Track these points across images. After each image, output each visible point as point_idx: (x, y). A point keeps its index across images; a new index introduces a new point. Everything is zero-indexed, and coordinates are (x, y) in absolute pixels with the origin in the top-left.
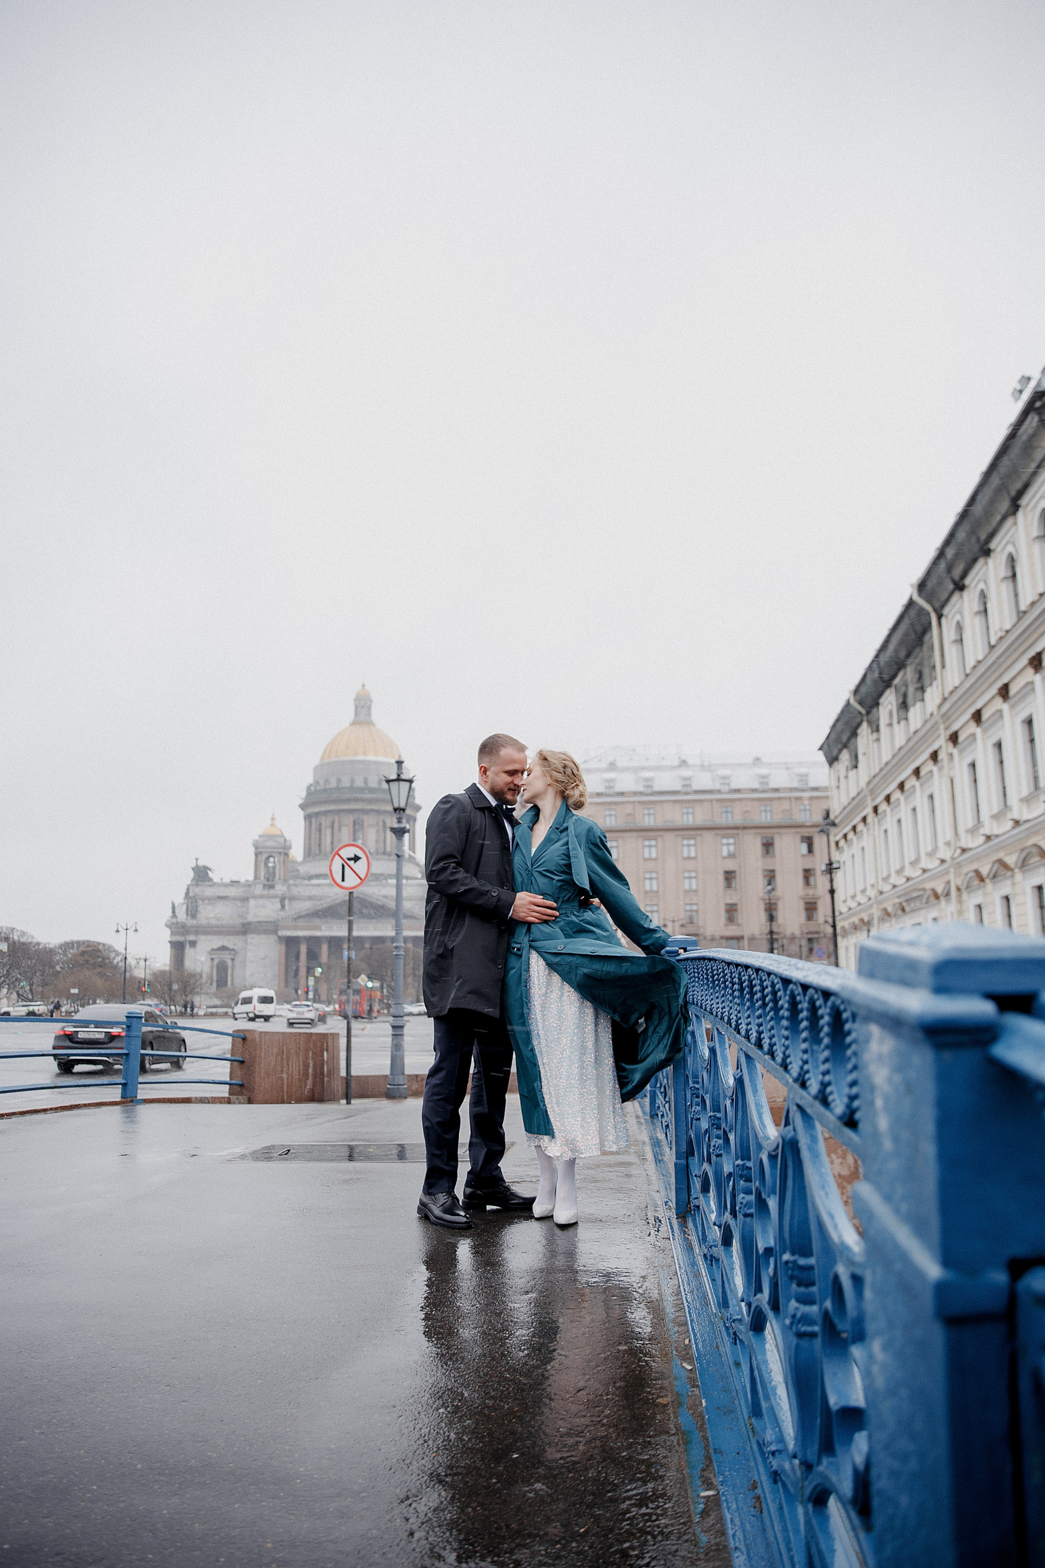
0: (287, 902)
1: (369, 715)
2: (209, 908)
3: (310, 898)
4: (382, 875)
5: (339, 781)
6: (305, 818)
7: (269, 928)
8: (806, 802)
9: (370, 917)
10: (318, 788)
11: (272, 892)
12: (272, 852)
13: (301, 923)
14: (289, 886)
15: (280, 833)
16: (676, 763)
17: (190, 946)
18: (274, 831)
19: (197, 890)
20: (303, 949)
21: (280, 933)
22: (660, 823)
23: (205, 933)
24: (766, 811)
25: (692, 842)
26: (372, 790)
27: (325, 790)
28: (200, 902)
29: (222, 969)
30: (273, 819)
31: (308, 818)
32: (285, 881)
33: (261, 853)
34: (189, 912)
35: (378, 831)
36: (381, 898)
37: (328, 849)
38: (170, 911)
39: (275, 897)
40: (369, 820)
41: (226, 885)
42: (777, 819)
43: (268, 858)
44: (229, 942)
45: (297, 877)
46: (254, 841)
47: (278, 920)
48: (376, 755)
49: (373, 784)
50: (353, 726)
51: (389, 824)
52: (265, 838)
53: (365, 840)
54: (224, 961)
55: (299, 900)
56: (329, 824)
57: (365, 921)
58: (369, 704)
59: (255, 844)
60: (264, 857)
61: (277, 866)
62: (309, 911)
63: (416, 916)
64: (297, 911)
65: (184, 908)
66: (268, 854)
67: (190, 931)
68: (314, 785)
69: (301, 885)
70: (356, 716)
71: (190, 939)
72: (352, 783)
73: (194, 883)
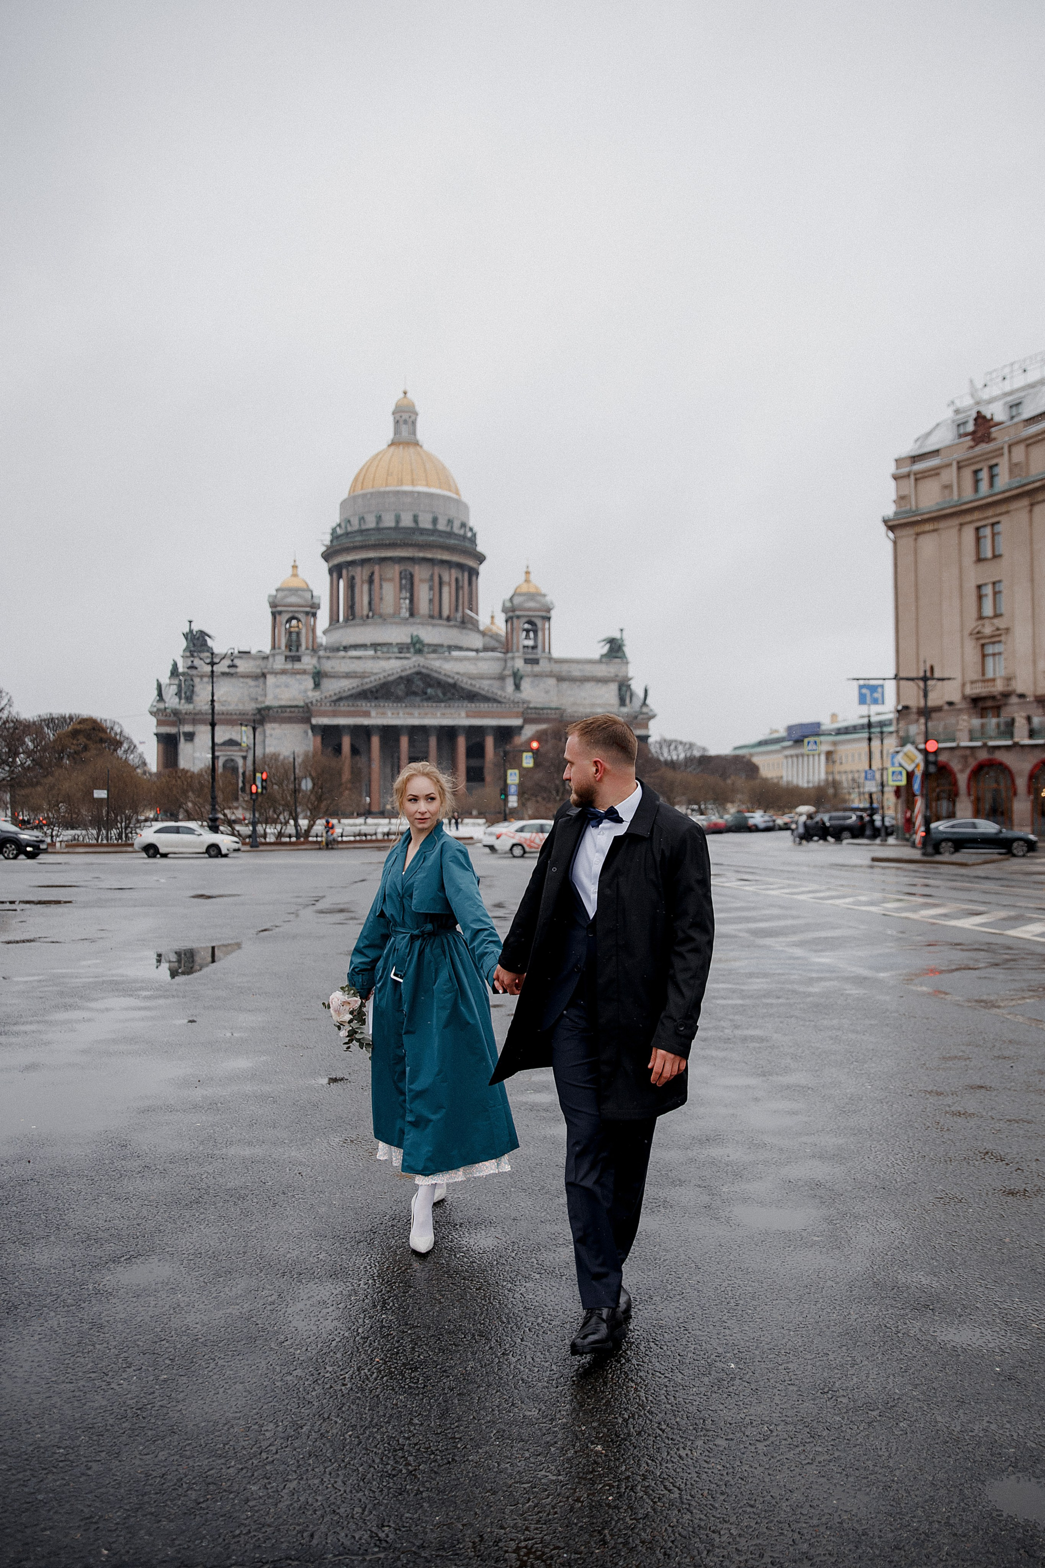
0: (321, 679)
1: (414, 433)
2: (210, 688)
3: (348, 676)
4: (442, 646)
5: (379, 519)
6: (331, 571)
7: (299, 714)
9: (437, 700)
10: (349, 529)
11: (297, 666)
12: (295, 612)
13: (343, 707)
14: (319, 658)
15: (304, 586)
17: (186, 740)
18: (295, 583)
20: (346, 741)
21: (314, 721)
23: (206, 722)
26: (423, 531)
27: (361, 532)
28: (197, 680)
29: (231, 769)
30: (295, 567)
31: (334, 570)
32: (314, 651)
33: (280, 613)
34: (183, 695)
35: (431, 588)
36: (452, 675)
38: (156, 693)
39: (304, 672)
40: (421, 573)
43: (290, 621)
44: (240, 733)
46: (270, 596)
47: (312, 703)
48: (427, 485)
49: (425, 523)
50: (392, 448)
51: (446, 578)
52: (286, 593)
53: (415, 599)
54: (232, 760)
55: (334, 677)
56: (366, 577)
57: (430, 704)
58: (413, 418)
59: (271, 600)
60: (285, 617)
61: (303, 631)
62: (354, 691)
63: (500, 699)
64: (337, 691)
65: (174, 689)
66: (290, 615)
67: (184, 719)
68: (343, 525)
69: (334, 657)
70: (395, 434)
71: (186, 730)
72: (397, 522)
73: (188, 654)
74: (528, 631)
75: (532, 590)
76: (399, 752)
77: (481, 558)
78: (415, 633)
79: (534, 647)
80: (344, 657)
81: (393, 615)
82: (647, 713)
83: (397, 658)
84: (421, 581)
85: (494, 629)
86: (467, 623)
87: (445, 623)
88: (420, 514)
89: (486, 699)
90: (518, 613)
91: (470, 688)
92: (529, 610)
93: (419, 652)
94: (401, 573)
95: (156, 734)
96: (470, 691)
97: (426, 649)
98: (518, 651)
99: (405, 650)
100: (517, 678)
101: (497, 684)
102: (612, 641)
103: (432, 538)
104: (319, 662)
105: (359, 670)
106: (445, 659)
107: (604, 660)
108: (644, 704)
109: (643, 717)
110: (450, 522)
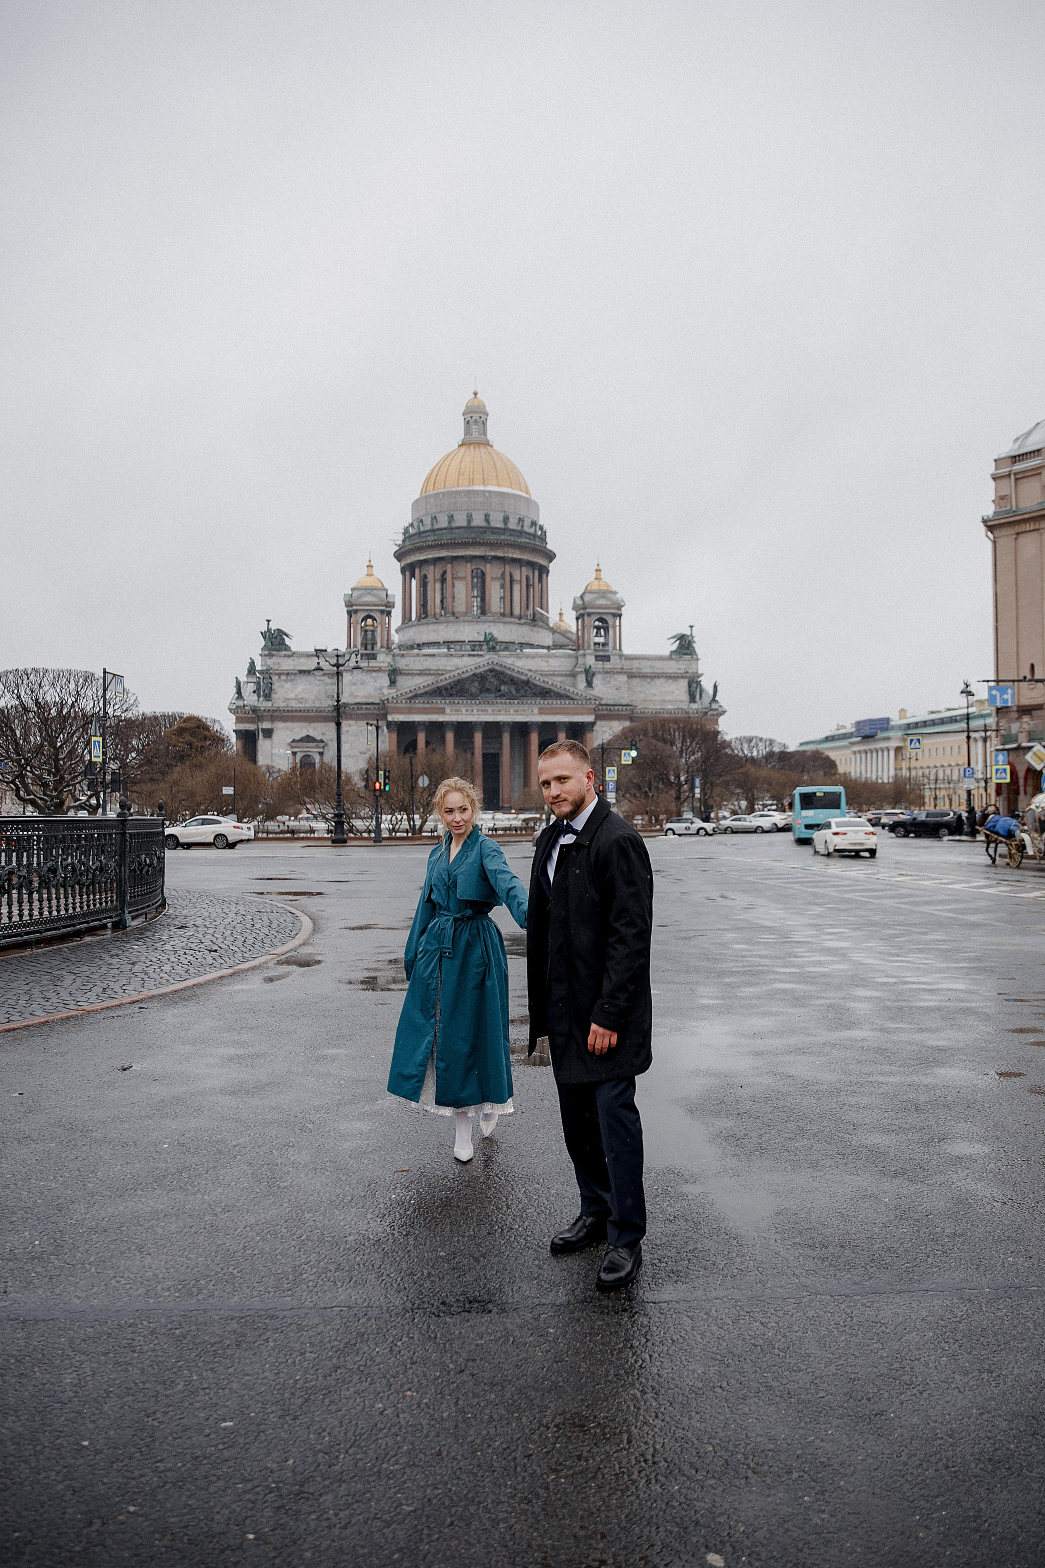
0: (396, 677)
1: (485, 434)
2: (288, 685)
3: (422, 673)
4: (513, 643)
5: (451, 518)
6: (403, 570)
7: (371, 711)
9: (511, 697)
10: (422, 529)
11: (373, 663)
12: (371, 610)
13: (419, 704)
14: (393, 655)
15: (378, 585)
17: (264, 737)
18: (369, 582)
19: (270, 662)
20: (421, 738)
21: (390, 718)
23: (285, 719)
26: (495, 531)
27: (433, 531)
28: (275, 678)
29: (308, 764)
30: (370, 566)
31: (407, 569)
32: (389, 649)
33: (356, 612)
34: (262, 693)
35: (503, 586)
36: (525, 672)
38: (235, 690)
39: (379, 670)
40: (492, 571)
41: (308, 655)
43: (365, 620)
44: (318, 730)
46: (345, 595)
47: (387, 700)
48: (498, 485)
49: (496, 522)
50: (464, 448)
51: (517, 576)
52: (361, 592)
53: (487, 598)
54: (309, 756)
55: (409, 674)
56: (438, 576)
57: (503, 701)
58: (484, 417)
59: (347, 599)
60: (361, 615)
61: (379, 630)
62: (428, 688)
63: (572, 696)
64: (412, 689)
65: (251, 687)
66: (366, 614)
67: (263, 716)
68: (415, 525)
69: (410, 656)
70: (466, 434)
71: (264, 727)
72: (469, 521)
73: (267, 653)
74: (598, 628)
75: (603, 588)
76: (473, 748)
77: (551, 556)
78: (488, 631)
79: (604, 645)
80: (418, 655)
81: (466, 614)
82: (716, 710)
83: (470, 655)
84: (493, 579)
85: (564, 626)
86: (537, 620)
87: (516, 620)
88: (491, 513)
89: (559, 696)
90: (588, 610)
91: (543, 685)
92: (600, 607)
93: (493, 649)
94: (472, 571)
95: (235, 731)
96: (543, 688)
97: (498, 648)
98: (589, 648)
99: (477, 647)
100: (589, 675)
101: (568, 680)
102: (682, 638)
103: (503, 537)
104: (394, 660)
105: (433, 667)
106: (518, 657)
107: (674, 657)
108: (714, 700)
109: (714, 712)
110: (521, 520)
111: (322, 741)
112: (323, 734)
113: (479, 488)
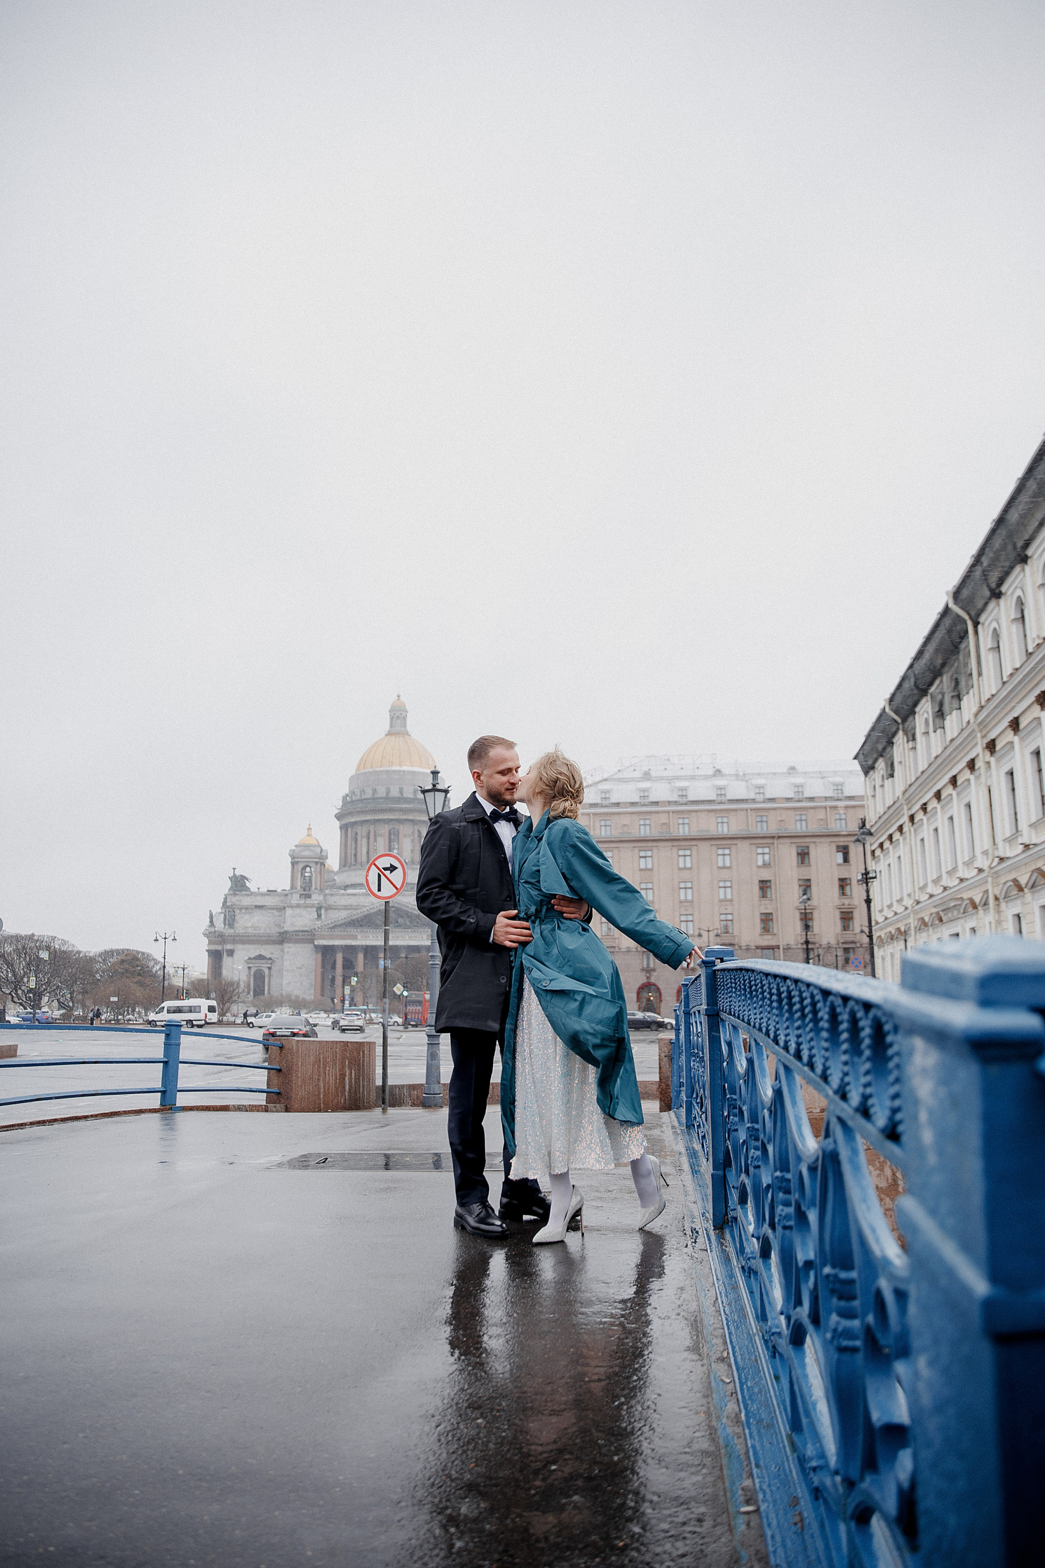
0: (323, 911)
1: (405, 726)
2: (247, 917)
3: (346, 908)
5: (375, 791)
6: (341, 828)
7: (306, 937)
8: (842, 812)
9: (406, 927)
10: (354, 798)
11: (308, 901)
12: (308, 862)
13: (337, 932)
14: (325, 895)
15: (317, 843)
16: (711, 772)
17: (228, 955)
18: (310, 841)
19: (234, 899)
20: (339, 958)
21: (316, 943)
22: (694, 834)
23: (243, 942)
24: (801, 820)
25: (727, 851)
26: (406, 800)
27: (361, 800)
28: (237, 911)
29: (259, 977)
30: (309, 829)
31: (344, 828)
32: (321, 890)
33: (297, 863)
34: (227, 921)
35: (413, 841)
37: (364, 859)
38: (208, 920)
39: (312, 906)
40: (405, 830)
41: (263, 895)
42: (813, 827)
43: (304, 868)
44: (266, 951)
45: (332, 887)
46: (291, 851)
47: (314, 929)
48: (411, 765)
50: (388, 737)
52: (303, 848)
53: (400, 850)
54: (261, 970)
55: (336, 909)
56: (365, 833)
57: (400, 930)
58: (404, 714)
59: (291, 853)
60: (301, 866)
61: (314, 875)
62: (345, 920)
64: (333, 921)
65: (221, 917)
66: (304, 864)
67: (228, 940)
68: (350, 795)
69: (337, 895)
70: (391, 726)
71: (228, 948)
72: (388, 793)
73: (232, 892)
76: (377, 965)
80: (343, 894)
84: (406, 835)
88: (406, 786)
94: (390, 830)
95: (207, 951)
103: (412, 805)
104: (324, 898)
105: (355, 903)
111: (270, 959)
112: (272, 953)
113: (395, 768)
